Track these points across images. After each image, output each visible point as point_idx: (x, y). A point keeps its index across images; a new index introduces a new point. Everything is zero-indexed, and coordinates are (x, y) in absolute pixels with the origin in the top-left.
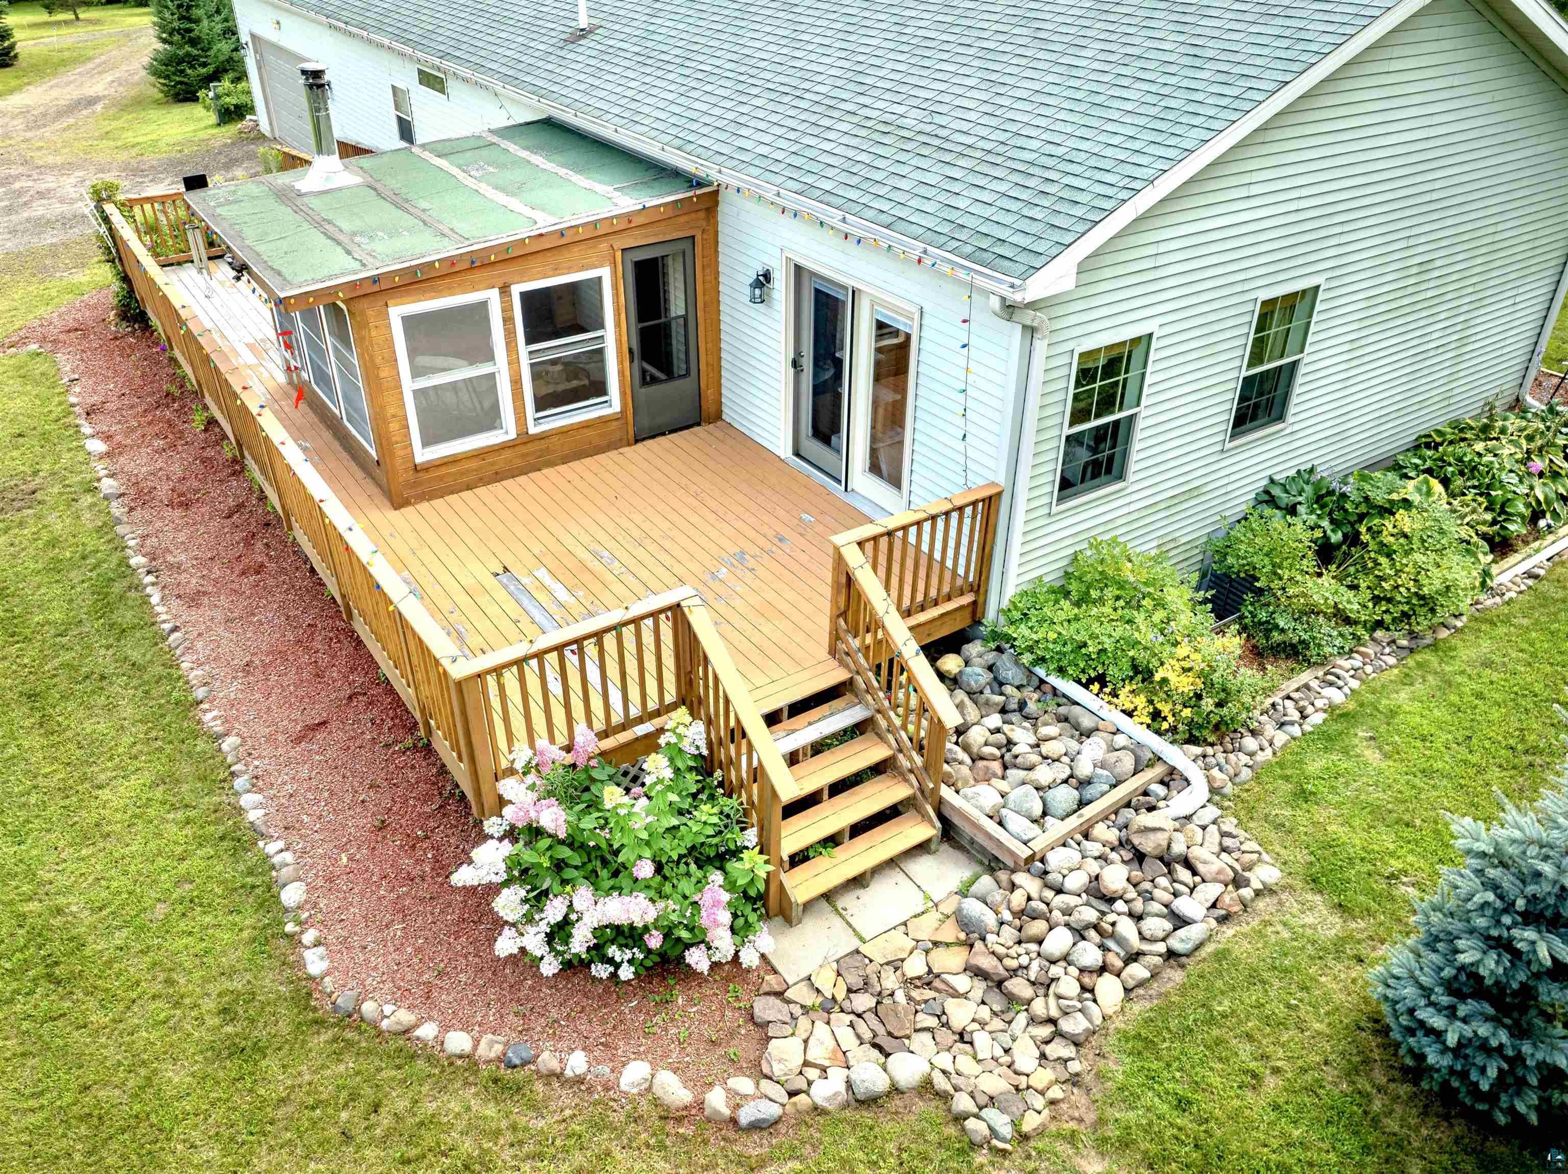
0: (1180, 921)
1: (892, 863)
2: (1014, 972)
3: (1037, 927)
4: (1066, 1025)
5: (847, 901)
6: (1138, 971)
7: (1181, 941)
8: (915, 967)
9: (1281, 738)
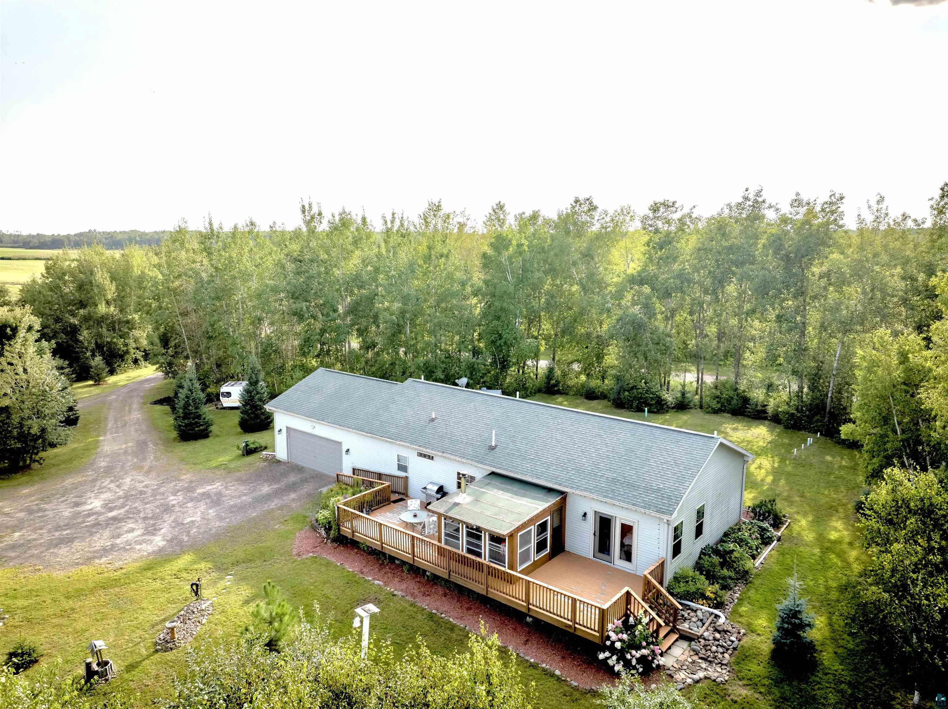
0: (733, 642)
1: (673, 644)
2: (708, 657)
3: (709, 647)
4: (723, 662)
5: (669, 652)
6: (730, 652)
7: (734, 645)
8: (690, 660)
9: (732, 606)
